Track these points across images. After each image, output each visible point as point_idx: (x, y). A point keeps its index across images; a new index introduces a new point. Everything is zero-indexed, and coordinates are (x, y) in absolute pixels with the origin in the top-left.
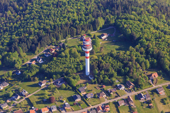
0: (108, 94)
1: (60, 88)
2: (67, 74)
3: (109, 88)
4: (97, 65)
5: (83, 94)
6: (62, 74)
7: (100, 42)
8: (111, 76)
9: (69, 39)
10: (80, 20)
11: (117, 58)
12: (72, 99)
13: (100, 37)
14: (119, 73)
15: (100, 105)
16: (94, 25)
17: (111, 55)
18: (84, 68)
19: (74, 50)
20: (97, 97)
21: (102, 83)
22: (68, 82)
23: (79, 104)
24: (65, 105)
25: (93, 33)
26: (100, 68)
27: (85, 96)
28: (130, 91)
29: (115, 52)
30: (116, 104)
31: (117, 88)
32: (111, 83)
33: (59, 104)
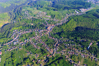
0: (89, 54)
1: (81, 48)
2: (84, 46)
3: (90, 53)
4: (91, 48)
5: (84, 51)
6: (83, 45)
7: (95, 44)
8: (92, 52)
9: (90, 40)
10: (94, 38)
11: (96, 49)
12: (82, 51)
13: (96, 43)
14: (94, 52)
15: (86, 55)
16: (96, 40)
17: (95, 48)
18: (88, 47)
19: (89, 43)
20: (87, 53)
22: (83, 47)
23: (82, 52)
24: (80, 51)
25: (95, 42)
26: (91, 49)
27: (85, 52)
28: (94, 57)
29: (96, 48)
30: (89, 57)
31: (92, 54)
32: (91, 53)
33: (79, 50)
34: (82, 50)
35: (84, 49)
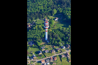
0: (56, 51)
1: (31, 47)
2: (36, 39)
3: (57, 48)
4: (51, 35)
5: (43, 50)
6: (33, 39)
7: (54, 22)
8: (58, 41)
9: (38, 20)
10: (44, 10)
11: (62, 31)
12: (37, 53)
13: (54, 19)
15: (52, 57)
16: (51, 13)
17: (59, 30)
18: (45, 36)
19: (40, 26)
20: (50, 52)
21: (54, 45)
22: (36, 43)
23: (41, 56)
24: (33, 56)
25: (51, 17)
26: (53, 37)
27: (44, 52)
28: (68, 50)
29: (61, 28)
30: (60, 56)
31: (61, 47)
32: (58, 45)
33: (30, 55)
34: (37, 50)
35: (39, 47)
